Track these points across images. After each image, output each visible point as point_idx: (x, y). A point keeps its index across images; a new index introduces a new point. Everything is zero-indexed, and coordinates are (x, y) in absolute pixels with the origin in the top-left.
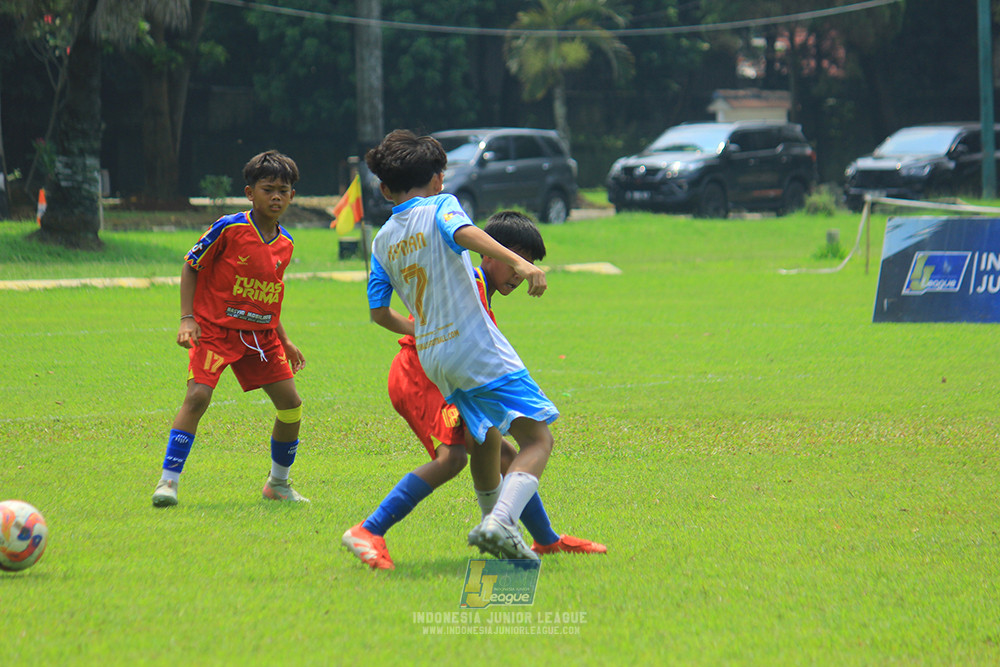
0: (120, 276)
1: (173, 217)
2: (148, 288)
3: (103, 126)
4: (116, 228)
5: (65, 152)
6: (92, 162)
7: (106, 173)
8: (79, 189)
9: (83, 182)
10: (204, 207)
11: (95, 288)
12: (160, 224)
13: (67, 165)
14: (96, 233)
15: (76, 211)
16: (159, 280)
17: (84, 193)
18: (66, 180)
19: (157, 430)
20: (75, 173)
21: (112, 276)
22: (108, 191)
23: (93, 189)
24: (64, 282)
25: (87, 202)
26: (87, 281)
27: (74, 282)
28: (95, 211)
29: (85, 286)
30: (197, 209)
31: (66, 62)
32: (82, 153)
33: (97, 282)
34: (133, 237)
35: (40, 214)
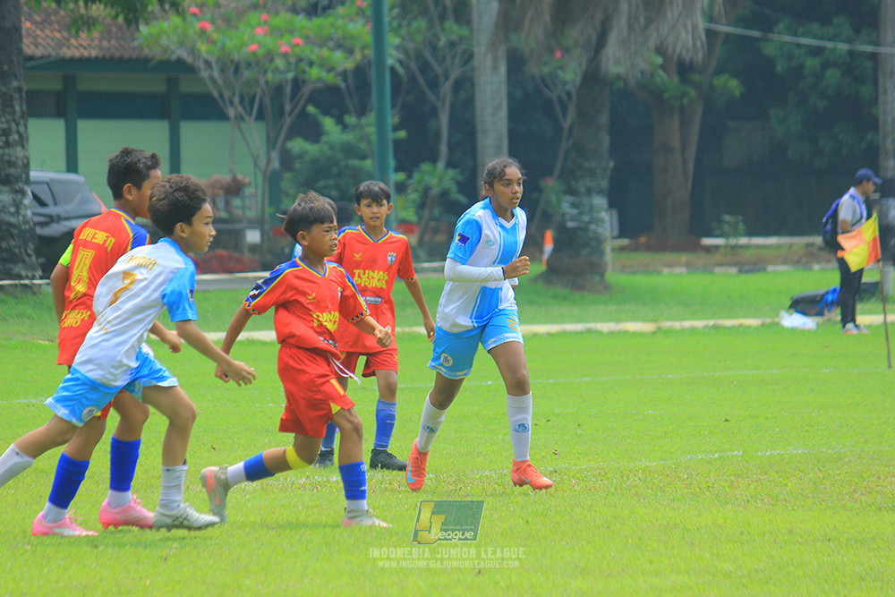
0: (626, 321)
1: (684, 257)
2: (654, 333)
3: (611, 164)
4: (623, 269)
5: (571, 191)
6: (600, 201)
7: (615, 213)
8: (585, 230)
9: (590, 222)
10: (717, 247)
11: (599, 333)
12: (671, 265)
13: (574, 205)
14: (602, 275)
15: (583, 253)
16: (667, 324)
17: (591, 234)
18: (571, 220)
19: (656, 482)
20: (581, 213)
21: (618, 321)
22: (616, 232)
23: (600, 230)
24: (569, 327)
25: (594, 244)
26: (592, 325)
27: (579, 327)
28: (602, 253)
29: (589, 331)
30: (708, 249)
31: (575, 96)
32: (589, 192)
33: (605, 326)
34: (641, 280)
35: (546, 256)
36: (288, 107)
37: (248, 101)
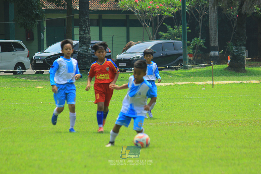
0: (251, 80)
2: (259, 83)
3: (247, 38)
4: (250, 66)
5: (236, 45)
6: (243, 48)
7: (247, 51)
8: (240, 55)
9: (240, 54)
13: (236, 49)
14: (244, 68)
15: (239, 62)
17: (241, 57)
18: (236, 53)
20: (238, 51)
21: (249, 80)
22: (247, 56)
23: (243, 56)
24: (235, 82)
25: (242, 59)
26: (242, 81)
27: (238, 82)
28: (244, 62)
29: (241, 83)
31: (236, 20)
32: (241, 45)
33: (245, 82)
34: (255, 69)
35: (228, 63)
36: (158, 23)
37: (148, 21)
